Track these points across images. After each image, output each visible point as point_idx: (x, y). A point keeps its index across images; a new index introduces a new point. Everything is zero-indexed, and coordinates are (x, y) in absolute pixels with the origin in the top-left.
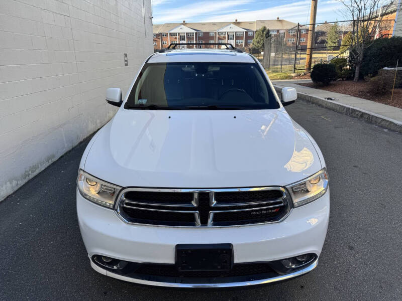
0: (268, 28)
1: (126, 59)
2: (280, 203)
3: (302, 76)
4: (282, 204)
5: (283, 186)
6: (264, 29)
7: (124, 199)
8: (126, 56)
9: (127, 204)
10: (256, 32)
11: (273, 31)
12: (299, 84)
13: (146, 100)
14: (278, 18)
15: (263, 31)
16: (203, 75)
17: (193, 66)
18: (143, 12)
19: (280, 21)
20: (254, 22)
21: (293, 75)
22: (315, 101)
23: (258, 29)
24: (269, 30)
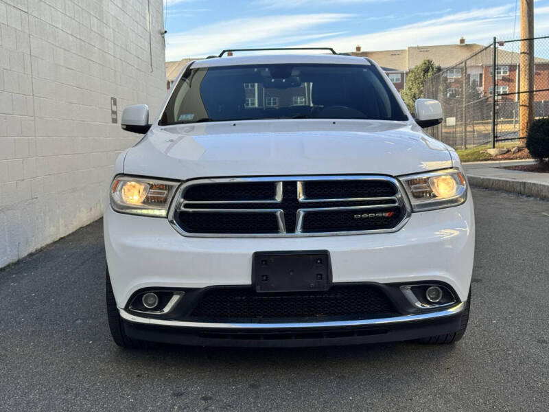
0: (436, 64)
1: (114, 108)
2: (394, 201)
3: (514, 153)
4: (397, 204)
5: (394, 175)
6: (428, 67)
7: (182, 200)
8: (115, 104)
9: (186, 206)
10: (407, 74)
11: (451, 69)
12: (505, 168)
13: (193, 115)
14: (462, 41)
15: (426, 71)
16: (284, 80)
17: (267, 70)
18: (147, 18)
19: (467, 45)
20: (402, 51)
21: (492, 152)
22: (534, 192)
23: (413, 67)
24: (439, 69)
